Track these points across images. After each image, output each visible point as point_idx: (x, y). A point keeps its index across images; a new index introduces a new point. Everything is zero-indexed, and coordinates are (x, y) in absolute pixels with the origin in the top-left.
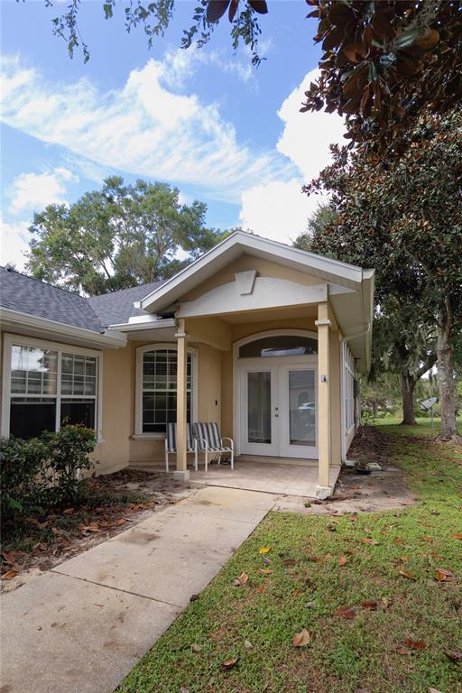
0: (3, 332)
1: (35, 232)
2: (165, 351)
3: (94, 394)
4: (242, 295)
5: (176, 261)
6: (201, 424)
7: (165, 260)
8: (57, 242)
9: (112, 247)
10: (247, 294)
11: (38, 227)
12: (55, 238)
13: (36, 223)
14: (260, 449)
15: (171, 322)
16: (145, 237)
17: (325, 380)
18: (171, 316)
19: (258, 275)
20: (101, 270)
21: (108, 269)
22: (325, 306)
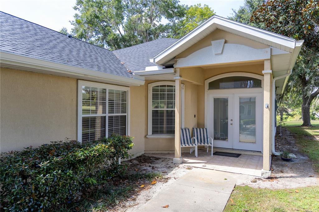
0: (78, 80)
1: (77, 10)
2: (165, 86)
3: (126, 113)
4: (216, 54)
5: (161, 26)
6: (185, 129)
7: (154, 25)
8: (91, 15)
9: (123, 18)
10: (219, 54)
11: (79, 7)
12: (89, 13)
13: (78, 5)
14: (221, 144)
15: (171, 70)
16: (143, 12)
17: (268, 107)
18: (171, 66)
19: (226, 42)
20: (118, 32)
21: (121, 31)
22: (269, 61)
